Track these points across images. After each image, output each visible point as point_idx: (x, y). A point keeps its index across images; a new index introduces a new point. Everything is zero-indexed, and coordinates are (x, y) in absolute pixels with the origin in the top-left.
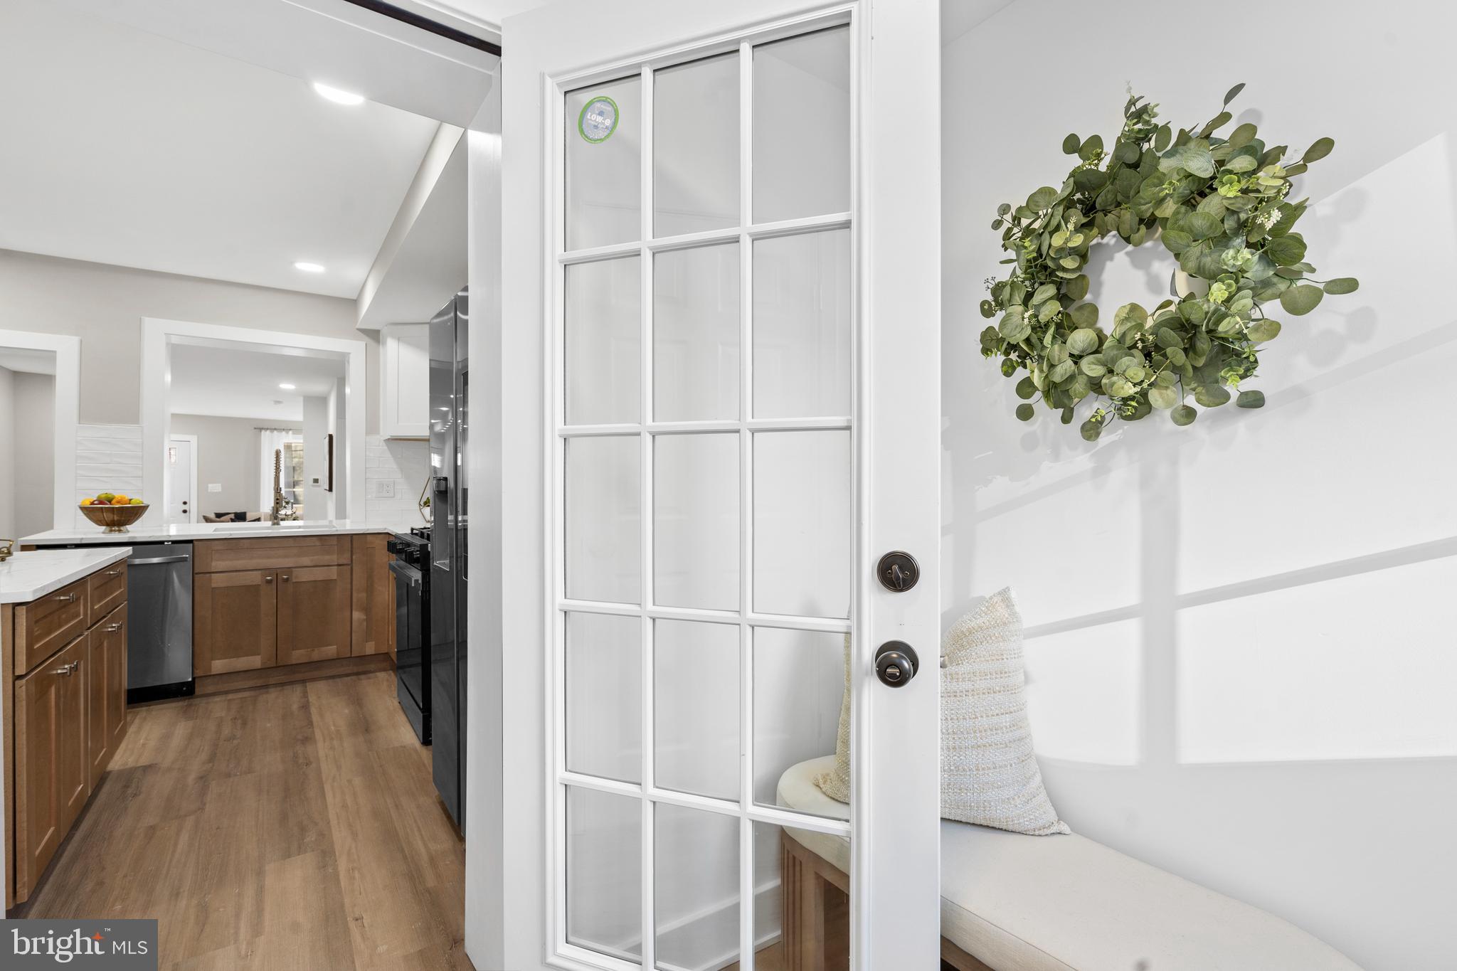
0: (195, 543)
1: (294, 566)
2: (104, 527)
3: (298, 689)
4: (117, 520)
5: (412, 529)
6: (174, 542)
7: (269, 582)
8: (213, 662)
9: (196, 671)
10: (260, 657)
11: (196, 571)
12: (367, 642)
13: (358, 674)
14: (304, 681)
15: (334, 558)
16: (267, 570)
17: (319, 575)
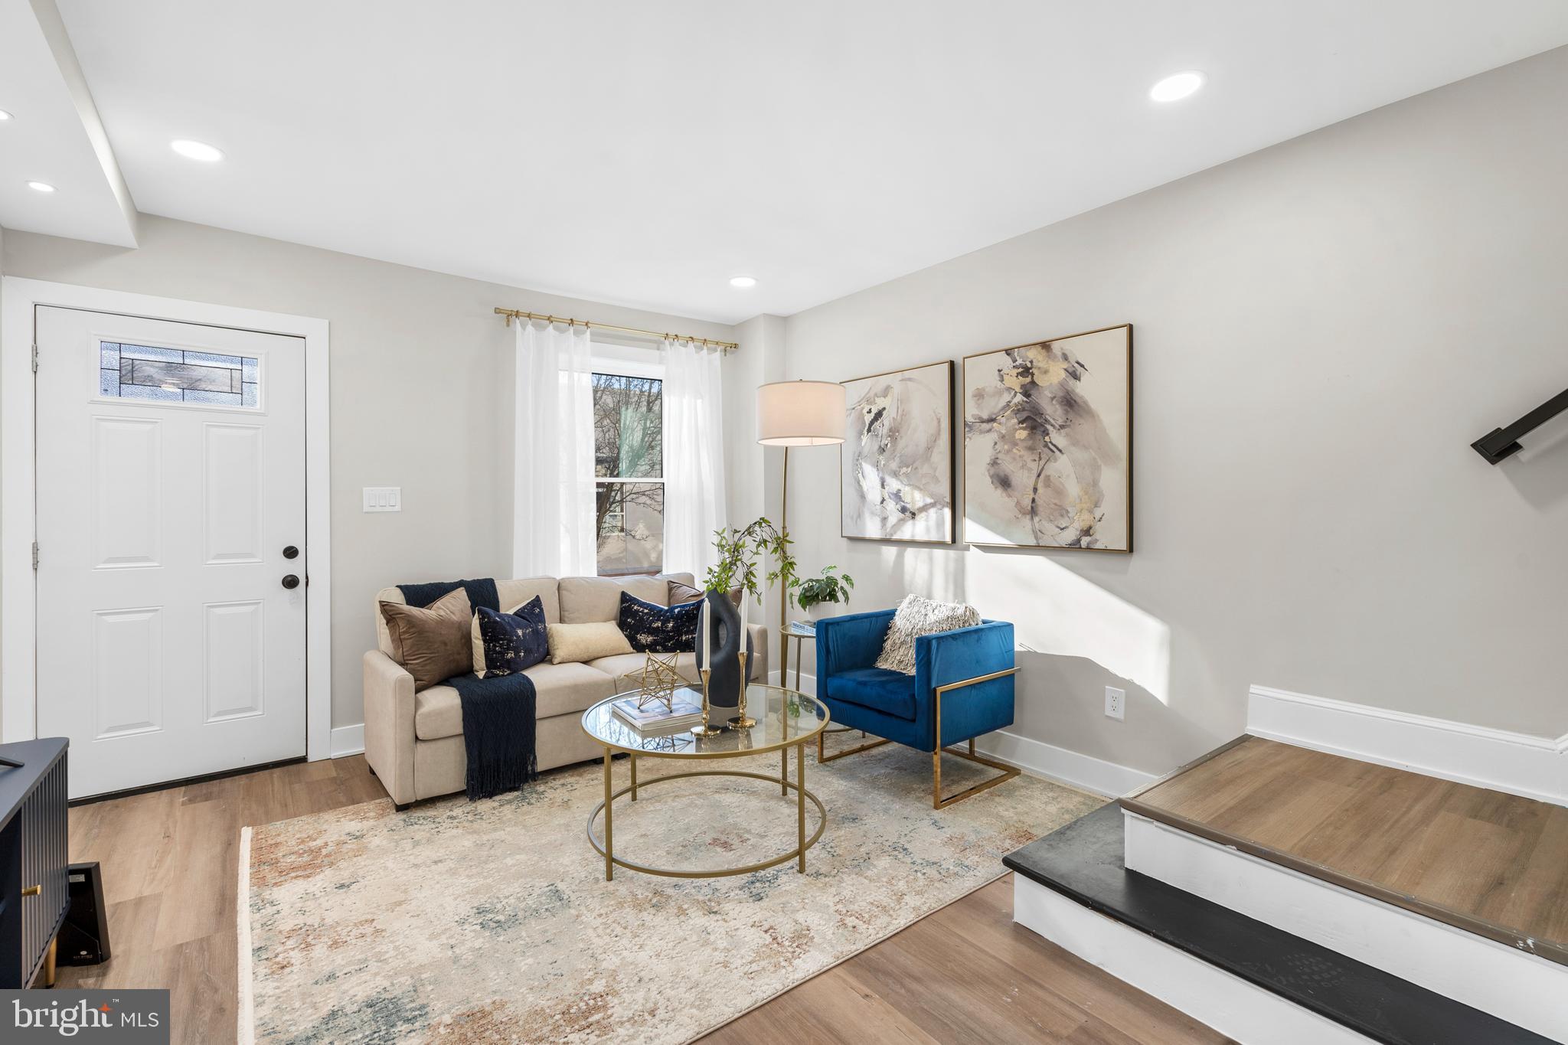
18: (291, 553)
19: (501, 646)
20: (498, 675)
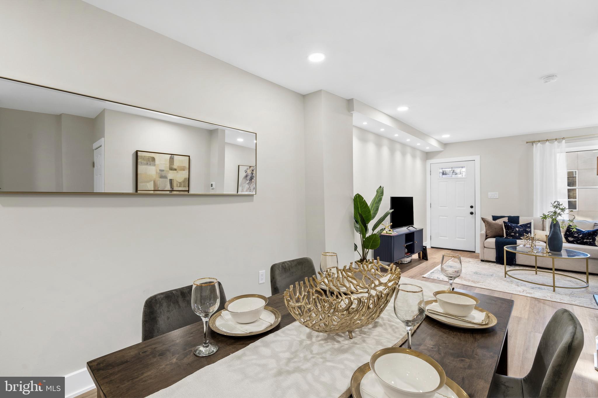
18: (472, 207)
19: (510, 231)
20: (508, 238)
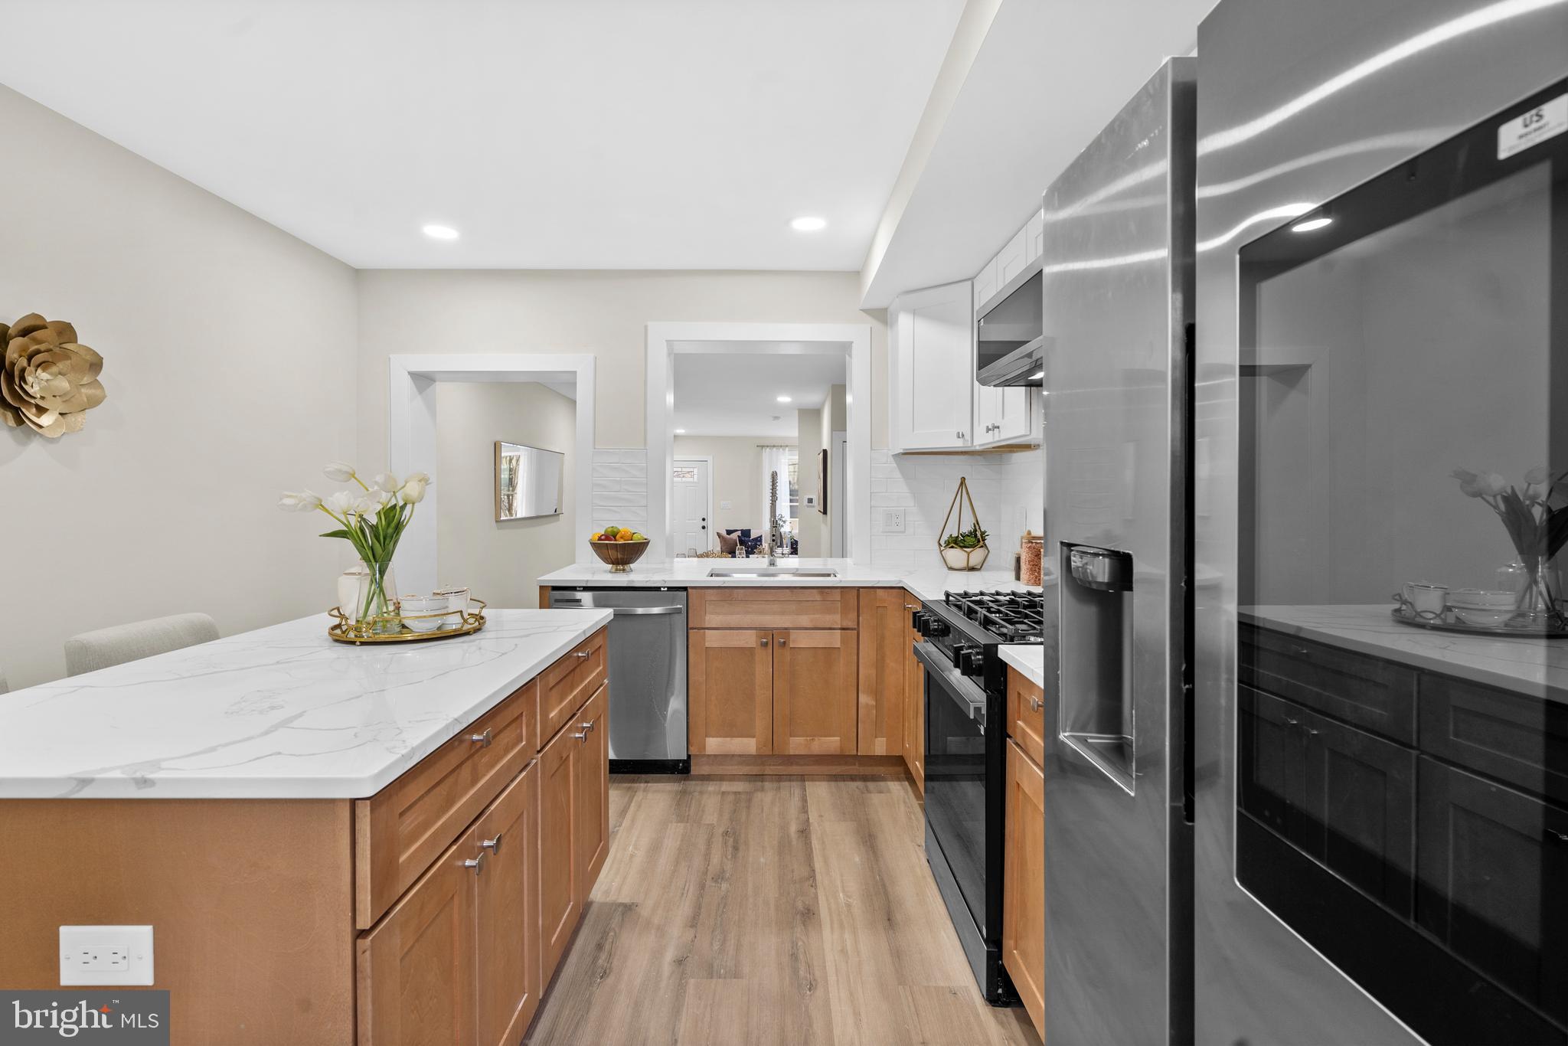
0: (689, 590)
1: (791, 626)
2: (610, 566)
3: (795, 788)
4: (621, 558)
5: (948, 595)
6: (670, 589)
7: (765, 645)
8: (707, 739)
9: (691, 748)
10: (755, 739)
11: (690, 625)
12: (876, 737)
13: (865, 778)
14: (802, 778)
15: (836, 619)
16: (762, 630)
17: (819, 640)
18: (704, 520)
